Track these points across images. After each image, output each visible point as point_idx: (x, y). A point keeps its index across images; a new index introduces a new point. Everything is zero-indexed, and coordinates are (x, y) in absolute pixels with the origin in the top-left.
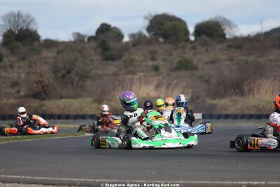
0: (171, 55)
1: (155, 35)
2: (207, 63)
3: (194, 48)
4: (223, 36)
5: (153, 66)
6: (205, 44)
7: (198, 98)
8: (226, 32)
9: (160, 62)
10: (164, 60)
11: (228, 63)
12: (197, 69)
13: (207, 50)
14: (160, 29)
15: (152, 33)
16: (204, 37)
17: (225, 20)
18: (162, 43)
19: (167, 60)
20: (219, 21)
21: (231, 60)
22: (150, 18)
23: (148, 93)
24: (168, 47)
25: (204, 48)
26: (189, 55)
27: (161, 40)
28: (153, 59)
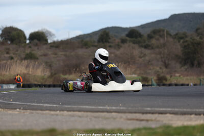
0: (17, 51)
1: (6, 39)
2: (41, 56)
3: (30, 47)
4: (47, 40)
5: (9, 57)
6: (36, 45)
7: (55, 74)
8: (48, 38)
9: (12, 55)
10: (14, 54)
11: (54, 56)
12: (37, 59)
13: (38, 49)
14: (8, 36)
15: (3, 38)
16: (36, 41)
17: (47, 31)
18: (9, 44)
19: (16, 54)
20: (44, 31)
21: (56, 54)
22: (3, 29)
23: (21, 71)
24: (14, 46)
25: (36, 48)
26: (28, 51)
27: (9, 42)
28: (8, 53)
